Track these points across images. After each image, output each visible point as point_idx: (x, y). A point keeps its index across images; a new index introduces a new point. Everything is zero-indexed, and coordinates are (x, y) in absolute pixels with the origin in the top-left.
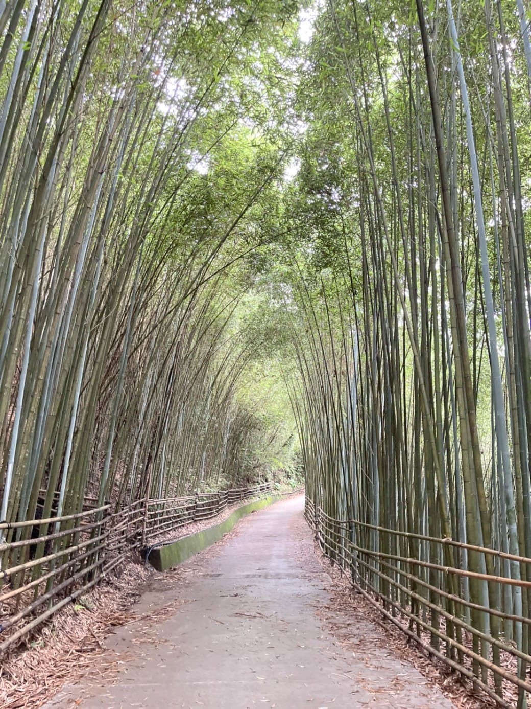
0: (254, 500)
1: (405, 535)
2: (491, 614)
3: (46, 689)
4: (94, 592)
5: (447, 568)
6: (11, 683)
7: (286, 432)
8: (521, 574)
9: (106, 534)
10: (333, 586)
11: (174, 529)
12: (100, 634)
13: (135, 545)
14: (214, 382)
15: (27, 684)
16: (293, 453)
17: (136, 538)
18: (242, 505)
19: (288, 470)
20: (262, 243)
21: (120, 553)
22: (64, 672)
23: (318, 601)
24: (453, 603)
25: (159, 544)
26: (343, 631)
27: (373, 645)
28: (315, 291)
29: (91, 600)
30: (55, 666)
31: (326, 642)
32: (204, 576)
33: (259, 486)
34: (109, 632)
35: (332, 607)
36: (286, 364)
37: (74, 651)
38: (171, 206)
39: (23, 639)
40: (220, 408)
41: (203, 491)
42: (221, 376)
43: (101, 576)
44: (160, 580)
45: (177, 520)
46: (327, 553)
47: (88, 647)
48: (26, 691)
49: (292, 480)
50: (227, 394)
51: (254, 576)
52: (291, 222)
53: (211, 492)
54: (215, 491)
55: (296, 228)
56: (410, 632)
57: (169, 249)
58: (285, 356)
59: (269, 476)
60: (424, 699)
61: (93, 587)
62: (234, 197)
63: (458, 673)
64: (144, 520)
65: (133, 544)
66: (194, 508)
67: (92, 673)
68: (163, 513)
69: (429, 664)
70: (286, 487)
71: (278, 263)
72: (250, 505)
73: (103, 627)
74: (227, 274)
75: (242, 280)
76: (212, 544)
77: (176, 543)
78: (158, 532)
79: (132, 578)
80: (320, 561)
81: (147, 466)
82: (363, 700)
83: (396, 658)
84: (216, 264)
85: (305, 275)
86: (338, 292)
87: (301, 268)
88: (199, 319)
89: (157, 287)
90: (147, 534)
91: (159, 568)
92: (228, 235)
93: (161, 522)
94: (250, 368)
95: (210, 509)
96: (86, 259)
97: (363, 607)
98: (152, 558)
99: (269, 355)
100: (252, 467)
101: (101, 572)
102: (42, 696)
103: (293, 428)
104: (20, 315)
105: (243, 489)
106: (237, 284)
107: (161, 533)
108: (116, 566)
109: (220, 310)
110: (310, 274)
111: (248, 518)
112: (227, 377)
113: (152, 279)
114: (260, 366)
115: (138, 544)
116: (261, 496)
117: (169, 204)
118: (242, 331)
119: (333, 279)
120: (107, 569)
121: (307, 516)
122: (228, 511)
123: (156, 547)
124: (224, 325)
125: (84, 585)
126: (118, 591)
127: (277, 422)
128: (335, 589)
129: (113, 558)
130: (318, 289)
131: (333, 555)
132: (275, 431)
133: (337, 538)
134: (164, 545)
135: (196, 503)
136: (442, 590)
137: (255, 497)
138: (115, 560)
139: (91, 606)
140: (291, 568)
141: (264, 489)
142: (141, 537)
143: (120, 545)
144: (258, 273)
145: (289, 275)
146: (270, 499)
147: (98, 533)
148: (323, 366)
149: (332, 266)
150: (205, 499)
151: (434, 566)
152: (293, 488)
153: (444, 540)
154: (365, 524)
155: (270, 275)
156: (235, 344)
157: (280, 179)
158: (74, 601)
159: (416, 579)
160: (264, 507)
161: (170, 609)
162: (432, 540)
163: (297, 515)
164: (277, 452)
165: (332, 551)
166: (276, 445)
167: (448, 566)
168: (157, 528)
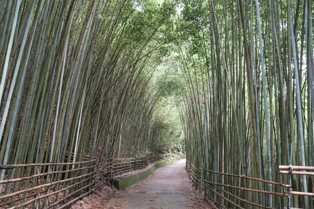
0: (162, 161)
1: (226, 175)
2: (259, 207)
4: (89, 196)
7: (178, 130)
8: (272, 190)
9: (94, 172)
10: (196, 198)
11: (125, 172)
13: (107, 178)
14: (144, 106)
16: (181, 140)
17: (108, 175)
18: (157, 163)
19: (179, 148)
20: (166, 43)
21: (101, 181)
23: (188, 204)
24: (244, 203)
25: (118, 178)
28: (190, 65)
29: (88, 199)
32: (138, 192)
33: (165, 155)
35: (194, 206)
36: (178, 98)
38: (125, 26)
40: (147, 118)
41: (138, 156)
42: (147, 103)
43: (92, 190)
44: (119, 193)
45: (126, 168)
46: (194, 184)
49: (181, 153)
50: (150, 111)
51: (160, 193)
52: (179, 33)
53: (142, 156)
54: (144, 156)
55: (181, 36)
57: (123, 45)
58: (177, 94)
59: (170, 150)
61: (89, 194)
62: (153, 22)
64: (112, 167)
65: (107, 177)
66: (134, 163)
68: (120, 164)
70: (178, 155)
71: (173, 52)
72: (160, 163)
74: (150, 57)
75: (157, 60)
76: (142, 179)
77: (126, 178)
78: (118, 173)
79: (106, 192)
80: (191, 188)
81: (113, 144)
84: (144, 52)
85: (186, 57)
86: (201, 65)
87: (184, 54)
88: (137, 77)
89: (118, 62)
90: (113, 174)
91: (118, 189)
92: (150, 39)
93: (119, 168)
94: (161, 100)
95: (142, 164)
96: (86, 50)
97: (208, 207)
98: (115, 184)
99: (169, 94)
100: (162, 146)
101: (92, 188)
103: (181, 129)
104: (57, 75)
105: (157, 156)
106: (154, 61)
107: (119, 174)
108: (99, 187)
109: (146, 73)
110: (188, 56)
112: (150, 104)
113: (115, 59)
114: (165, 99)
115: (108, 178)
116: (166, 159)
117: (123, 25)
118: (157, 83)
119: (199, 59)
120: (95, 187)
121: (187, 169)
122: (150, 165)
123: (117, 179)
124: (148, 80)
125: (85, 193)
126: (100, 197)
127: (174, 125)
128: (196, 199)
129: (97, 183)
130: (192, 64)
131: (197, 185)
132: (173, 130)
133: (199, 178)
134: (120, 178)
135: (135, 161)
136: (241, 198)
137: (163, 159)
138: (98, 183)
139: (88, 202)
140: (177, 190)
141: (167, 156)
142: (110, 175)
143: (101, 177)
144: (164, 56)
145: (178, 57)
146: (169, 160)
147: (91, 171)
148: (193, 100)
149: (198, 53)
150: (139, 159)
151: (237, 187)
152: (181, 156)
153: (241, 176)
154: (210, 171)
155: (169, 57)
156: (153, 89)
157: (174, 14)
158: (81, 199)
159: (230, 194)
160: (167, 165)
161: (122, 205)
162: (237, 177)
163: (182, 168)
164: (173, 139)
165: (196, 184)
166: (173, 136)
167: (242, 187)
168: (117, 171)
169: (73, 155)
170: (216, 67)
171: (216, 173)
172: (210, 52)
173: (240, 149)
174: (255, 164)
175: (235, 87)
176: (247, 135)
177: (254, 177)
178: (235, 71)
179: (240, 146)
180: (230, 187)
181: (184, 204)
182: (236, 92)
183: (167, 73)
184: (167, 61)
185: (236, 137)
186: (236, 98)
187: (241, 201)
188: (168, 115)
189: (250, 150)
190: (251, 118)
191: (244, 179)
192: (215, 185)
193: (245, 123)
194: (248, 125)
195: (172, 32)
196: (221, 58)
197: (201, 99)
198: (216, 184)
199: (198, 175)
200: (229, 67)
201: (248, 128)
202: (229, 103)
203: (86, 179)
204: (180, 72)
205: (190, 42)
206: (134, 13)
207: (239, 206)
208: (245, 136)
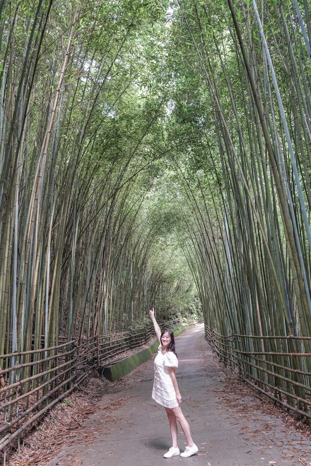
1: (266, 338)
3: (52, 451)
4: (72, 396)
5: (291, 354)
6: (30, 450)
7: (187, 283)
9: (75, 359)
11: (118, 354)
12: (79, 420)
13: (94, 366)
14: (134, 254)
15: (40, 449)
16: (193, 296)
17: (94, 362)
19: (191, 308)
20: (155, 158)
21: (84, 371)
22: (61, 442)
23: (217, 388)
24: (297, 374)
25: (109, 364)
26: (233, 403)
27: (252, 408)
28: (194, 186)
29: (70, 401)
30: (55, 439)
31: (223, 410)
32: (141, 381)
33: (172, 321)
34: (85, 418)
35: (226, 390)
36: (181, 236)
37: (65, 430)
39: (33, 424)
40: (140, 270)
41: (134, 328)
42: (138, 249)
43: (75, 386)
44: (113, 386)
45: (118, 348)
46: (221, 359)
47: (73, 427)
48: (40, 453)
49: (195, 315)
50: (143, 260)
52: (173, 142)
53: (139, 328)
54: (142, 327)
55: (177, 147)
56: (275, 399)
58: (179, 230)
59: (179, 314)
60: (284, 434)
61: (70, 393)
62: (134, 131)
63: (305, 417)
64: (98, 349)
65: (92, 365)
66: (129, 339)
67: (79, 440)
68: (109, 344)
69: (287, 415)
70: (191, 320)
71: (167, 170)
73: (81, 415)
74: (134, 181)
75: (145, 183)
76: (144, 362)
77: (120, 363)
78: (107, 357)
79: (94, 387)
80: (217, 365)
81: (96, 313)
82: (246, 437)
83: (267, 414)
84: (127, 175)
85: (186, 175)
86: (209, 184)
87: (183, 171)
88: (120, 212)
90: (100, 358)
91: (111, 380)
92: (132, 156)
93: (109, 350)
94: (157, 242)
95: (140, 339)
97: (247, 389)
98: (106, 373)
99: (169, 231)
100: (166, 308)
101: (75, 383)
102: (50, 455)
103: (191, 279)
105: (161, 324)
106: (141, 186)
107: (110, 357)
108: (83, 380)
109: (132, 205)
110: (189, 174)
112: (142, 249)
114: (163, 239)
115: (95, 365)
116: (175, 328)
118: (148, 217)
119: (205, 176)
120: (78, 381)
121: (207, 338)
123: (108, 366)
124: (136, 215)
125: (65, 391)
126: (86, 395)
127: (180, 276)
128: (228, 380)
129: (80, 375)
130: (196, 184)
131: (226, 360)
133: (226, 348)
134: (113, 364)
135: (130, 336)
136: (291, 368)
138: (82, 376)
139: (71, 404)
140: (198, 371)
141: (176, 323)
142: (97, 361)
143: (84, 366)
144: (155, 178)
145: (176, 177)
146: (180, 328)
147: (70, 358)
148: (205, 235)
149: (203, 168)
150: (136, 332)
151: (284, 353)
152: (196, 320)
153: (288, 336)
154: (242, 335)
155: (163, 178)
156: (144, 226)
157: (163, 117)
158: (61, 401)
159: (276, 364)
161: (121, 402)
162: (282, 338)
163: (200, 338)
164: (182, 297)
165: (225, 357)
166: (181, 292)
167: (292, 352)
168: (107, 354)
169: (43, 338)
170: (232, 184)
171: (251, 338)
172: (220, 164)
173: (282, 299)
174: (305, 317)
175: (263, 210)
176: (288, 278)
177: (306, 336)
178: (260, 187)
179: (281, 294)
180: (273, 355)
181: (211, 389)
182: (264, 217)
183: (161, 201)
184: (159, 183)
185: (274, 283)
186: (265, 226)
187: (292, 372)
188: (169, 262)
189: (295, 298)
190: (291, 253)
191: (292, 340)
192: (251, 355)
193: (283, 261)
194: (288, 262)
195: (163, 142)
196: (237, 171)
197: (215, 232)
198: (253, 354)
199: (225, 344)
200: (250, 183)
201: (288, 266)
202: (257, 233)
203: (64, 370)
204: (180, 198)
205: (189, 153)
206: (105, 122)
207: (290, 380)
208: (286, 280)
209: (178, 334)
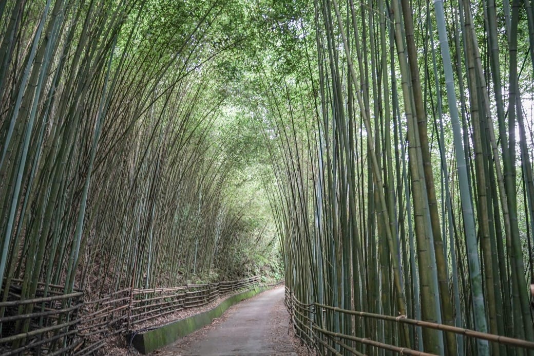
0: (243, 291)
1: (359, 315)
5: (402, 349)
7: (271, 235)
11: (162, 316)
13: (120, 330)
16: (277, 252)
17: (121, 324)
18: (233, 295)
19: (273, 265)
25: (145, 329)
33: (247, 279)
41: (193, 283)
45: (167, 307)
46: (298, 334)
49: (277, 274)
53: (201, 283)
54: (204, 283)
59: (257, 271)
64: (129, 308)
66: (183, 297)
68: (151, 301)
70: (272, 279)
72: (240, 294)
76: (200, 328)
77: (162, 328)
78: (145, 319)
80: (291, 341)
90: (133, 320)
91: (143, 352)
93: (149, 309)
95: (201, 298)
98: (136, 342)
99: (248, 162)
100: (241, 263)
105: (234, 281)
107: (148, 320)
111: (237, 305)
115: (123, 330)
116: (250, 287)
121: (286, 303)
122: (219, 299)
123: (141, 332)
131: (303, 336)
132: (261, 233)
133: (306, 320)
134: (149, 330)
135: (185, 293)
137: (244, 288)
140: (264, 348)
141: (252, 281)
142: (126, 323)
146: (257, 289)
150: (195, 289)
152: (277, 280)
160: (252, 296)
163: (279, 302)
165: (302, 332)
166: (262, 245)
168: (145, 315)
191: (405, 324)
192: (336, 338)
198: (338, 336)
209: (254, 295)
